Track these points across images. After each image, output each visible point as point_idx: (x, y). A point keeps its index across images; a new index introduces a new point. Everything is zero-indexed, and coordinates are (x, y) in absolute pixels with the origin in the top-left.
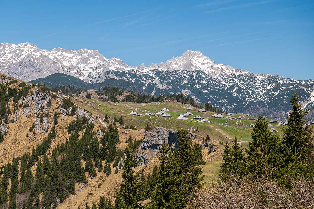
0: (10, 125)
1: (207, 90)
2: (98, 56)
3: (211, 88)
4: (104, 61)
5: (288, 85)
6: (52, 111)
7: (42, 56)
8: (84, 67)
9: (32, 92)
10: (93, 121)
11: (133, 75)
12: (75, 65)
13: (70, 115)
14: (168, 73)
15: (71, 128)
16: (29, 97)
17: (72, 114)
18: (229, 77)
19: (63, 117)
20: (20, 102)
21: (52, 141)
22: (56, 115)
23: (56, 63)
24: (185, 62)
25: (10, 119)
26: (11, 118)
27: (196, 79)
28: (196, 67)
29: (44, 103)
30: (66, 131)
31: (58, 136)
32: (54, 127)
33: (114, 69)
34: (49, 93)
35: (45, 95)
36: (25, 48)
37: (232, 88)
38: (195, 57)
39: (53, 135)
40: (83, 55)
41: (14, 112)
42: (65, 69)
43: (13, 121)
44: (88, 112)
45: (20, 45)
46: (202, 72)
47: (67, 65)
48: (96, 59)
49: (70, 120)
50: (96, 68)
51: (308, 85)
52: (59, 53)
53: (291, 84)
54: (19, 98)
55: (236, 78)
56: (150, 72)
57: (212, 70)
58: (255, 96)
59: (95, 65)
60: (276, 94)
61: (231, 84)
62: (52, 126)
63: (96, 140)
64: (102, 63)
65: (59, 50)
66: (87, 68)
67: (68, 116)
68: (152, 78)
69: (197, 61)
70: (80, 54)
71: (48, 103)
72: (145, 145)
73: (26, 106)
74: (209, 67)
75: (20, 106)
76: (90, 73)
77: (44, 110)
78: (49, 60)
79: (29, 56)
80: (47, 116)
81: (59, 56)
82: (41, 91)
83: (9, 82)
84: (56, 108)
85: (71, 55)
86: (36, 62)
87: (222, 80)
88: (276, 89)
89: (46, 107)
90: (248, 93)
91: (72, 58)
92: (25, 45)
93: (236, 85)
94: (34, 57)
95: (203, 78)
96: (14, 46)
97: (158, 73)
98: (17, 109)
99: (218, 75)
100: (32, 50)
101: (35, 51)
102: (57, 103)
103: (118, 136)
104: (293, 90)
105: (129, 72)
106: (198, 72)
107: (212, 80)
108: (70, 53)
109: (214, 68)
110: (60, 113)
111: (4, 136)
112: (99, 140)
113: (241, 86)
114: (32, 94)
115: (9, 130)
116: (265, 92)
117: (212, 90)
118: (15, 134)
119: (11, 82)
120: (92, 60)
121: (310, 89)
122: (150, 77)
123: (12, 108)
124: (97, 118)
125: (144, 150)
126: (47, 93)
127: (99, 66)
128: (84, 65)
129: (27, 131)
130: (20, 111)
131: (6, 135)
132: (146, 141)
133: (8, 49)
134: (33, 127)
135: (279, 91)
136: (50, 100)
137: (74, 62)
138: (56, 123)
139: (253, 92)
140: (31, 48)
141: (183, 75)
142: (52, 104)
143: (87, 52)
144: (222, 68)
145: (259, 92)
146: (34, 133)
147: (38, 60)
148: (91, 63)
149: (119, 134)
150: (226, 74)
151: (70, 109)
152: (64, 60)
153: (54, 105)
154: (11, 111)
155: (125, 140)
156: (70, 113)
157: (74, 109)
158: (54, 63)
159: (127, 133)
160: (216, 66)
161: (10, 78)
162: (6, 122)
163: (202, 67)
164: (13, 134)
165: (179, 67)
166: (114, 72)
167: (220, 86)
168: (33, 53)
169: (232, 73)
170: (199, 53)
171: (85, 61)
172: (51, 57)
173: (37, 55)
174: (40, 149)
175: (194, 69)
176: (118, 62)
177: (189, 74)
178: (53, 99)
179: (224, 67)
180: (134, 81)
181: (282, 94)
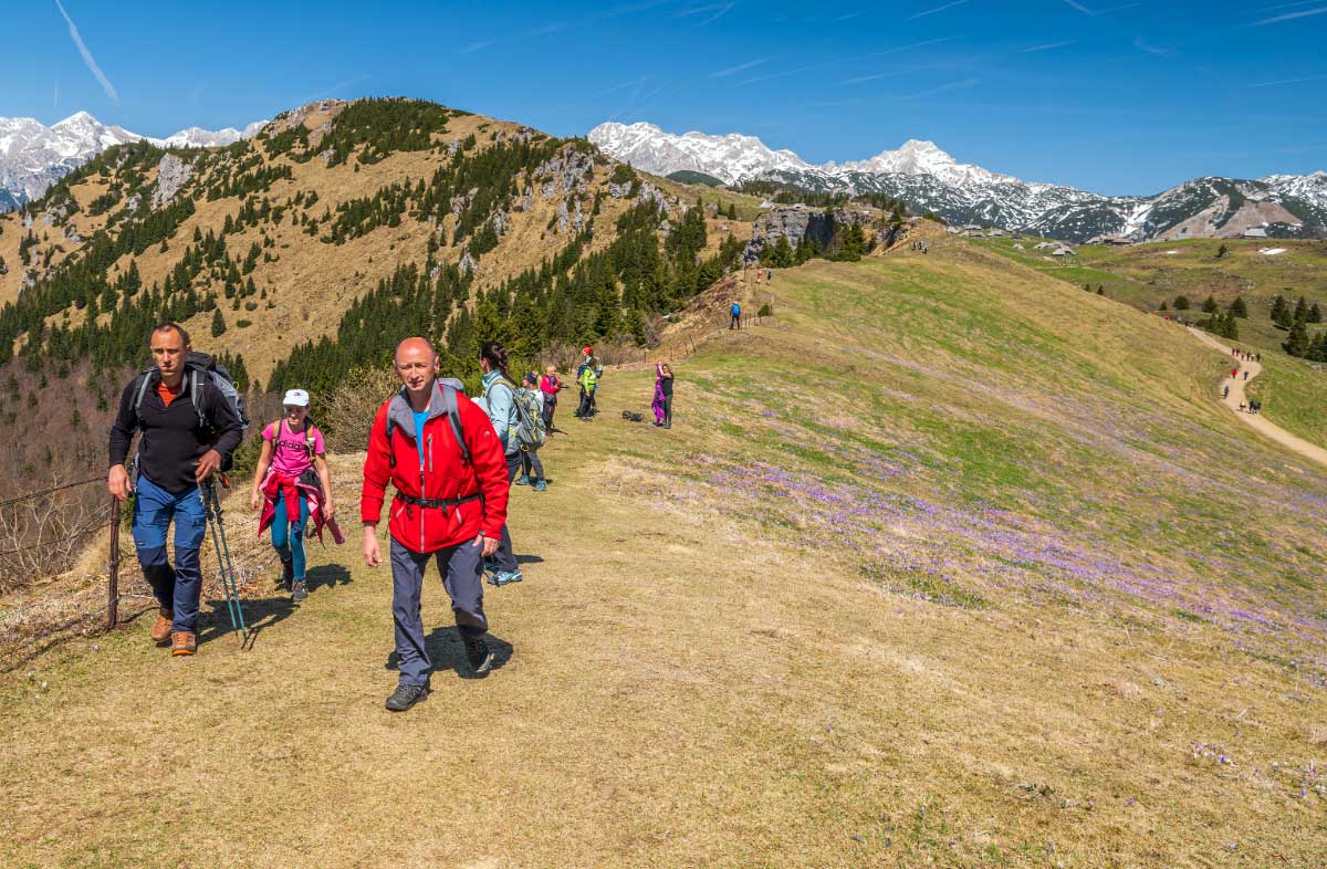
0: (514, 216)
1: (938, 207)
2: (757, 147)
3: (946, 204)
4: (766, 155)
5: (1088, 203)
6: (593, 189)
7: (668, 145)
8: (734, 165)
9: (562, 153)
10: (667, 208)
11: (812, 179)
12: (718, 160)
13: (626, 198)
14: (872, 177)
15: (623, 223)
16: (555, 162)
17: (629, 197)
18: (980, 186)
19: (613, 201)
20: (538, 171)
21: (584, 248)
22: (600, 197)
23: (688, 156)
24: (904, 160)
25: (515, 205)
26: (518, 204)
27: (921, 188)
28: (922, 169)
29: (579, 173)
30: (614, 228)
31: (597, 238)
32: (592, 221)
33: (783, 169)
34: (593, 153)
35: (583, 157)
36: (640, 132)
37: (982, 206)
38: (922, 153)
39: (587, 237)
40: (733, 144)
41: (524, 190)
42: (703, 167)
43: (520, 209)
44: (661, 190)
45: (633, 127)
46: (932, 178)
47: (705, 160)
48: (753, 151)
49: (624, 206)
50: (753, 166)
51: (1123, 204)
52: (695, 141)
53: (1092, 202)
54: (537, 164)
55: (992, 188)
56: (842, 174)
57: (950, 175)
58: (1023, 221)
59: (752, 161)
60: (1063, 218)
61: (982, 199)
62: (588, 219)
63: (655, 240)
64: (762, 159)
65: (693, 136)
66: (738, 166)
67: (622, 200)
68: (844, 184)
69: (926, 159)
70: (729, 142)
71: (587, 172)
72: (752, 248)
73: (549, 180)
74: (945, 170)
75: (537, 180)
76: (743, 175)
77: (578, 186)
78: (678, 151)
79: (646, 145)
80: (583, 198)
81: (694, 145)
82: (577, 150)
83: (529, 138)
84: (603, 184)
85: (714, 145)
86: (657, 154)
87: (967, 192)
88: (1062, 210)
89: (582, 180)
90: (1011, 216)
91: (714, 149)
92: (641, 126)
93: (992, 201)
94: (653, 145)
95: (933, 187)
96: (623, 127)
97: (855, 177)
98: (530, 185)
99: (959, 183)
100: (651, 135)
101: (657, 137)
102: (605, 175)
103: (706, 235)
104: (1095, 212)
105: (806, 175)
106: (925, 176)
107: (949, 191)
108: (712, 140)
109: (955, 173)
110: (607, 194)
111: (500, 237)
112: (662, 241)
113: (1000, 203)
114: (562, 156)
115: (510, 225)
116: (1041, 214)
117: (948, 207)
118: (520, 234)
119: (534, 139)
120: (747, 153)
121: (1126, 211)
122: (842, 182)
123: (520, 183)
124: (677, 203)
125: (750, 262)
126: (588, 154)
127: (758, 164)
128: (734, 161)
129: (544, 227)
130: (536, 192)
131: (503, 234)
132: (755, 239)
133: (613, 132)
134: (555, 220)
135: (1068, 213)
136: (590, 167)
137: (718, 155)
138: (596, 212)
139: (1020, 213)
140: (650, 132)
141: (898, 181)
142: (596, 176)
143: (739, 140)
144: (968, 172)
145: (1030, 215)
146: (556, 232)
147: (660, 151)
148: (745, 158)
149: (708, 230)
150: (974, 182)
151: (628, 186)
152: (702, 152)
153: (599, 178)
154: (520, 191)
155: (719, 242)
156: (627, 193)
157: (637, 186)
158: (686, 157)
159: (725, 228)
160: (959, 168)
161: (533, 131)
162: (506, 210)
163: (933, 170)
164: (516, 234)
165: (893, 167)
166: (781, 173)
167: (961, 203)
168: (653, 140)
169: (986, 180)
170: (930, 145)
171: (735, 155)
172: (681, 147)
173: (659, 143)
174: (560, 262)
175: (919, 172)
176: (790, 157)
177: (910, 179)
178: (600, 166)
179: (972, 171)
180: (813, 189)
181: (1073, 218)
